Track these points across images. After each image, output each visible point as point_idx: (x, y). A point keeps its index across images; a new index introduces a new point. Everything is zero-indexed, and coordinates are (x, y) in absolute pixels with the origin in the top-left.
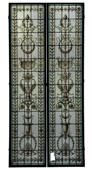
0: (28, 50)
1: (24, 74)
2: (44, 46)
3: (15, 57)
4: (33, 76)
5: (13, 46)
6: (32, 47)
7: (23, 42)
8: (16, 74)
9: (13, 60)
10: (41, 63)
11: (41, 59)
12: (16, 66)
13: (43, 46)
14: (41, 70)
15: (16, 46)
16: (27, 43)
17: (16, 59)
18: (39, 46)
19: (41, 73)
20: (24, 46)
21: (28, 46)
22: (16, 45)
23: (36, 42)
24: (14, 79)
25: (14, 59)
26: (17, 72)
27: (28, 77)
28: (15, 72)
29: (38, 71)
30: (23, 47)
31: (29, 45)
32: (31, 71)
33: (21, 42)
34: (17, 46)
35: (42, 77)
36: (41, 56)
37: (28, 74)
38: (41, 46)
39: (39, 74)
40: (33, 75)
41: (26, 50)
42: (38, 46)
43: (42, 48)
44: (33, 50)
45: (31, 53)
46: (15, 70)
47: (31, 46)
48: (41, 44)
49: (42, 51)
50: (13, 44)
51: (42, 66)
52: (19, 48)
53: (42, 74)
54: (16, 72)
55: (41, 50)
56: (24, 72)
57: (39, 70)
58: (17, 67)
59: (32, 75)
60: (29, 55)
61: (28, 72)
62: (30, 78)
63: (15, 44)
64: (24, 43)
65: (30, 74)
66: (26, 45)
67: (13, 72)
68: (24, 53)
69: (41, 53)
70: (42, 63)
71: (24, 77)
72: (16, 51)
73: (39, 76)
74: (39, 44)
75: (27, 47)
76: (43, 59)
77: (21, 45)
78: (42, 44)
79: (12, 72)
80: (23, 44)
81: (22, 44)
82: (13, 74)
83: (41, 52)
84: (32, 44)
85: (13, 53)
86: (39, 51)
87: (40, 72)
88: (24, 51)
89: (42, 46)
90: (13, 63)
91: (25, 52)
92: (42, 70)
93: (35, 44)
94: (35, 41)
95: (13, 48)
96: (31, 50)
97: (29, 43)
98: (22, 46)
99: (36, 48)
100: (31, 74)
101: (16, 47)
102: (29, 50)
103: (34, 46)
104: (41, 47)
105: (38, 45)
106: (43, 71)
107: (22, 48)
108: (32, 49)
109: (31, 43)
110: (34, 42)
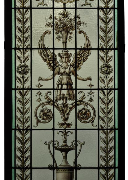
1: (53, 17)
4: (80, 23)
8: (28, 15)
14: (107, 3)
19: (106, 14)
24: (19, 30)
26: (29, 10)
27: (65, 25)
28: (23, 8)
29: (99, 8)
32: (76, 8)
37: (65, 15)
39: (101, 14)
40: (82, 20)
46: (23, 2)
53: (111, 15)
54: (27, 8)
56: (53, 8)
59: (78, 20)
61: (65, 8)
62: (71, 28)
65: (72, 16)
67: (19, 8)
71: (53, 26)
73: (100, 22)
79: (15, 8)
82: (18, 16)
87: (102, 9)
100: (76, 17)
106: (113, 8)
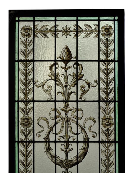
0: (67, 155)
2: (117, 145)
5: (22, 142)
6: (81, 145)
7: (51, 129)
13: (115, 142)
15: (29, 142)
16: (63, 134)
18: (103, 142)
20: (55, 142)
21: (67, 142)
22: (30, 138)
23: (92, 129)
30: (52, 145)
31: (71, 140)
33: (46, 130)
34: (34, 142)
38: (108, 142)
41: (62, 155)
42: (99, 142)
43: (112, 148)
44: (85, 154)
45: (77, 163)
47: (78, 142)
48: (108, 135)
49: (112, 158)
50: (22, 137)
52: (40, 148)
55: (108, 157)
60: (69, 170)
63: (26, 136)
64: (56, 134)
66: (62, 139)
72: (30, 158)
74: (103, 138)
75: (63, 147)
77: (47, 141)
78: (112, 138)
80: (52, 137)
81: (47, 137)
83: (108, 161)
84: (81, 138)
86: (103, 158)
88: (55, 157)
89: (112, 142)
91: (58, 162)
93: (90, 135)
94: (90, 128)
95: (21, 148)
96: (77, 157)
97: (70, 134)
98: (49, 142)
99: (93, 148)
101: (32, 144)
102: (72, 156)
103: (87, 142)
104: (108, 148)
105: (98, 140)
107: (48, 149)
108: (80, 152)
109: (77, 134)
110: (87, 129)
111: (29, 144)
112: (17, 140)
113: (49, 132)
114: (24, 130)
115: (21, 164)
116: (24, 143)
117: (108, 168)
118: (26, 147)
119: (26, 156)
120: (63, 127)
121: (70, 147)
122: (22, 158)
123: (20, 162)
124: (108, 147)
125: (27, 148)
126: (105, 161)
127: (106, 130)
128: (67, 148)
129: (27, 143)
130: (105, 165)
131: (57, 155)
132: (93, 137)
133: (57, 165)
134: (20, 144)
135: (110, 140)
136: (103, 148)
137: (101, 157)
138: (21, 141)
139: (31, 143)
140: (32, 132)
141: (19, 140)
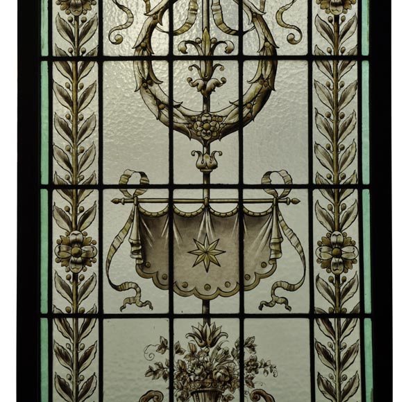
0: (206, 101)
1: (169, 346)
2: (366, 66)
3: (74, 168)
4: (254, 365)
5: (63, 59)
6: (251, 69)
7: (156, 18)
8: (90, 340)
9: (61, 201)
10: (337, 226)
11: (336, 189)
12: (85, 262)
13: (359, 58)
14: (338, 297)
15: (87, 60)
16: (194, 33)
17: (88, 186)
18: (322, 58)
19: (337, 334)
20: (170, 58)
21: (209, 58)
22: (90, 46)
23: (287, 17)
24: (64, 387)
25: (73, 189)
26: (95, 322)
27: (208, 372)
28: (77, 315)
29: (313, 315)
30: (160, 69)
31: (220, 51)
32: (242, 316)
33: (141, 21)
34: (100, 58)
35: (352, 370)
36: (336, 165)
37: (208, 339)
38: (336, 58)
39: (322, 338)
40: (261, 355)
41: (191, 102)
42: (310, 58)
43: (349, 77)
44: (263, 96)
45: (239, 126)
46: (76, 297)
47: (241, 58)
48: (336, 36)
49: (349, 109)
50: (63, 44)
51: (346, 264)
52: (122, 77)
53: (351, 339)
54: (90, 316)
55: (336, 104)
56: (171, 316)
57: (324, 304)
58: (93, 269)
59: (248, 355)
60: (215, 145)
61: (207, 316)
62: (227, 381)
63: (76, 39)
64: (172, 33)
65: (229, 343)
66: (192, 51)
67: (61, 316)
68: (171, 126)
69: (335, 135)
70: (352, 231)
71: (170, 376)
72: (89, 111)
73: (320, 363)
74: (322, 44)
75: (195, 75)
76: (360, 186)
77: (144, 55)
78: (349, 44)
79: (51, 316)
80: (160, 44)
81: (145, 44)
82: (61, 340)
83: (338, 116)
84: (252, 45)
85: (57, 128)
87: (325, 317)
88: (171, 106)
89: (350, 58)
90: (59, 232)
91: (179, 121)
92: (350, 305)
94: (280, 13)
95: (61, 78)
96: (240, 105)
98: (151, 58)
99: (290, 76)
100: (242, 344)
101: (94, 66)
103: (270, 57)
104: (336, 76)
105: (304, 52)
106: (359, 314)
107: (148, 82)
108: (250, 90)
109: (240, 33)
111: (84, 67)
112: (45, 52)
113: (151, 28)
114: (71, 21)
115: (59, 128)
116: (70, 64)
117: (337, 140)
118: (76, 76)
119: (75, 103)
120: (193, 11)
121: (217, 75)
122: (62, 110)
123: (57, 124)
124: (337, 74)
125: (77, 79)
126: (329, 116)
127: (331, 22)
128: (206, 78)
129: (80, 63)
130: (328, 129)
131: (177, 99)
132: (291, 41)
133: (175, 132)
134: (57, 66)
135: (342, 52)
136: (321, 75)
137: (314, 106)
138: (58, 55)
139: (91, 64)
140: (95, 27)
141: (54, 54)
